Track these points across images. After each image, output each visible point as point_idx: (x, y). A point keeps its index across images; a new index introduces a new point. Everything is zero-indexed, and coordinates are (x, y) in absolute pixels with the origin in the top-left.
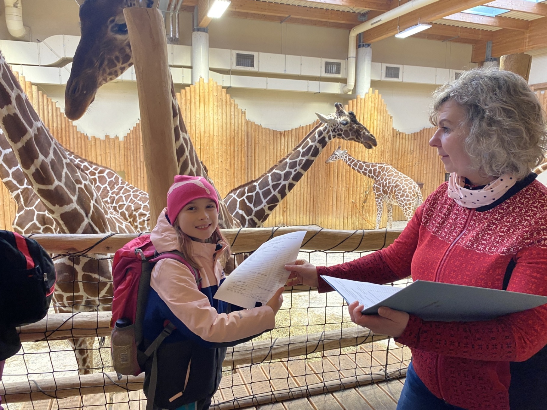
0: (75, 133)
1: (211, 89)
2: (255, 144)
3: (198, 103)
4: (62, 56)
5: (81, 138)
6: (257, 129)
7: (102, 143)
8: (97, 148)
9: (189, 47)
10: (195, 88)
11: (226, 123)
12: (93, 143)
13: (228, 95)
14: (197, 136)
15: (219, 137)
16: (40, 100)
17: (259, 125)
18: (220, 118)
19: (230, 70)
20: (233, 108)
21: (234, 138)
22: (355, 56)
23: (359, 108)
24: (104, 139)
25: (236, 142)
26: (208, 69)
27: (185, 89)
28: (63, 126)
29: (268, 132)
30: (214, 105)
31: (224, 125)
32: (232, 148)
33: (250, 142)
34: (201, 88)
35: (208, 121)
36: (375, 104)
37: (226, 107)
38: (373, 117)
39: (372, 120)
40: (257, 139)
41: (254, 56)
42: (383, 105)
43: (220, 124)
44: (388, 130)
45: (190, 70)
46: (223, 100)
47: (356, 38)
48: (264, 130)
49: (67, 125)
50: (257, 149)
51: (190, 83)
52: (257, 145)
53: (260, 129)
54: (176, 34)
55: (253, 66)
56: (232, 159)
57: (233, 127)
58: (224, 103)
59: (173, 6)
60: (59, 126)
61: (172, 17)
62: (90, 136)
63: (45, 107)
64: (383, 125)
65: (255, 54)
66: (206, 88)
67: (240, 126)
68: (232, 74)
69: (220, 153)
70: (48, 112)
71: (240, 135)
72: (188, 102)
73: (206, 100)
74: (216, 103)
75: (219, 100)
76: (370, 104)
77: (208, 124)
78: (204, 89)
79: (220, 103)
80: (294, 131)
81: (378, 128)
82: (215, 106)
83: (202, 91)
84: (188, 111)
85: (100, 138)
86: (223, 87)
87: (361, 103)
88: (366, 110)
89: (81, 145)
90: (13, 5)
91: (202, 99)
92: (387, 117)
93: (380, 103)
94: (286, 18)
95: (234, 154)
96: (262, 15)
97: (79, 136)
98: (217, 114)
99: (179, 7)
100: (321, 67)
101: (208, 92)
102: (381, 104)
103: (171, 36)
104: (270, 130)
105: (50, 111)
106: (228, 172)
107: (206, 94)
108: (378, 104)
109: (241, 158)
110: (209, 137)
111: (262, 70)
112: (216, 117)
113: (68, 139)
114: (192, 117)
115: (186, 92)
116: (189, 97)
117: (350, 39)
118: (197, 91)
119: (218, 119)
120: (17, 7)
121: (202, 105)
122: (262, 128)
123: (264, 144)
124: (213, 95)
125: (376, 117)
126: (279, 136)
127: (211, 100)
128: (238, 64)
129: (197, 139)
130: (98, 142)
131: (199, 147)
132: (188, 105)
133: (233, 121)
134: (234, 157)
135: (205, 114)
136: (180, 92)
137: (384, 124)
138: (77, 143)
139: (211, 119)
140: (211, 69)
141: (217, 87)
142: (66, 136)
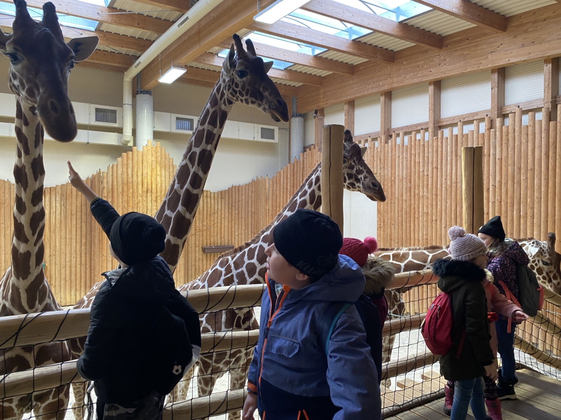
22: (131, 103)
23: (135, 161)
36: (156, 158)
38: (155, 173)
39: (154, 176)
47: (131, 83)
76: (150, 158)
80: (59, 188)
87: (138, 156)
88: (145, 164)
93: (163, 157)
100: (90, 114)
102: (165, 158)
108: (161, 158)
117: (124, 83)
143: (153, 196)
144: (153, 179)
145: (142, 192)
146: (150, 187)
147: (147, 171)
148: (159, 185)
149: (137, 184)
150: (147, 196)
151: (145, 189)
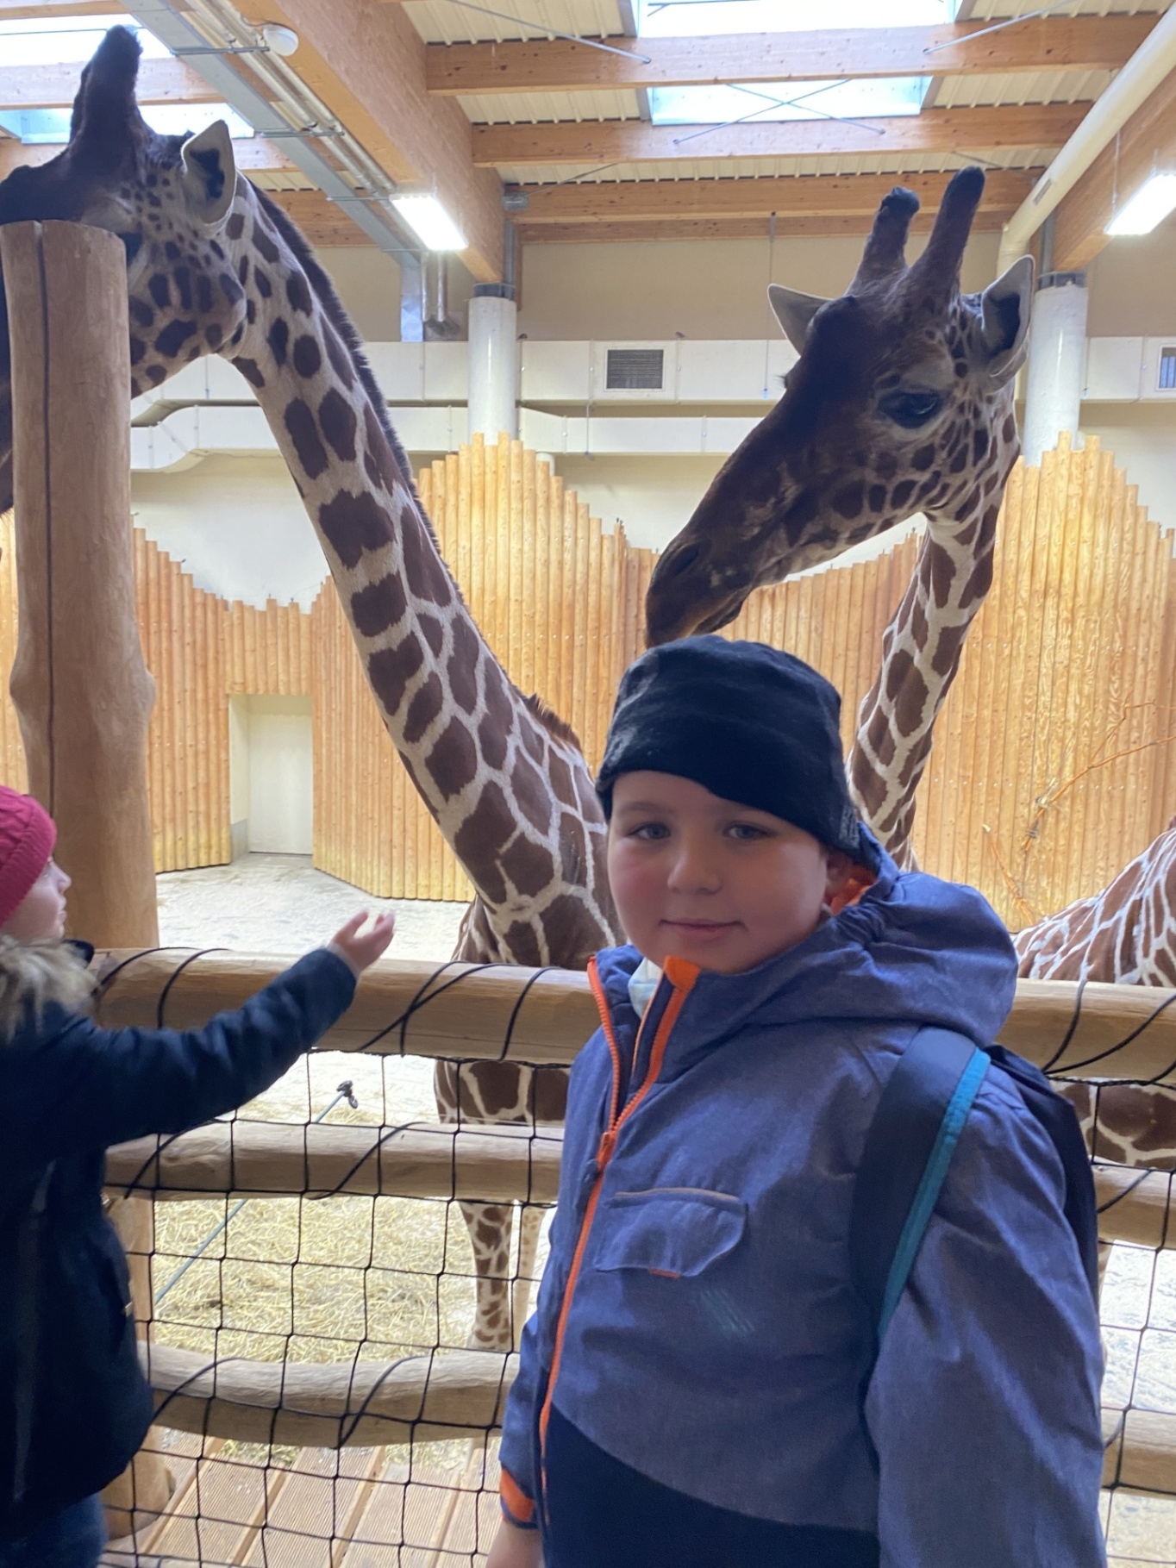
0: (187, 592)
1: (503, 463)
3: (463, 507)
5: (204, 605)
7: (257, 618)
9: (464, 345)
10: (458, 462)
11: (547, 563)
12: (236, 622)
13: (553, 478)
15: (524, 604)
18: (526, 548)
20: (569, 517)
21: (572, 607)
24: (265, 609)
25: (578, 618)
26: (513, 402)
28: (152, 574)
30: (510, 508)
31: (540, 569)
32: (566, 637)
34: (476, 461)
35: (492, 559)
36: (1083, 486)
37: (549, 514)
38: (1073, 534)
39: (1070, 544)
41: (662, 351)
43: (527, 565)
45: (462, 410)
46: (539, 491)
49: (163, 572)
54: (437, 309)
55: (660, 386)
57: (567, 575)
58: (541, 502)
62: (231, 599)
65: (669, 348)
66: (490, 460)
68: (590, 416)
73: (490, 496)
74: (516, 504)
75: (526, 494)
76: (1062, 489)
77: (494, 566)
78: (485, 464)
79: (527, 504)
82: (513, 512)
83: (476, 471)
85: (253, 607)
87: (1024, 484)
88: (1044, 508)
89: (205, 623)
92: (1140, 532)
93: (1106, 483)
94: (761, 222)
95: (572, 655)
97: (198, 599)
101: (496, 472)
102: (1112, 486)
103: (424, 317)
107: (489, 477)
108: (1100, 486)
109: (596, 665)
110: (494, 603)
111: (687, 396)
112: (515, 546)
113: (164, 606)
115: (432, 476)
116: (440, 489)
117: (999, 262)
118: (464, 470)
119: (521, 550)
121: (475, 510)
124: (508, 481)
125: (1086, 534)
127: (502, 495)
128: (611, 383)
130: (247, 615)
132: (437, 512)
133: (568, 557)
134: (571, 665)
137: (1127, 557)
138: (193, 618)
139: (501, 551)
140: (522, 404)
141: (520, 454)
142: (159, 601)
143: (1062, 605)
144: (1067, 553)
145: (1031, 595)
146: (1054, 577)
147: (1050, 528)
148: (1086, 572)
149: (1018, 569)
150: (1043, 607)
151: (1039, 586)
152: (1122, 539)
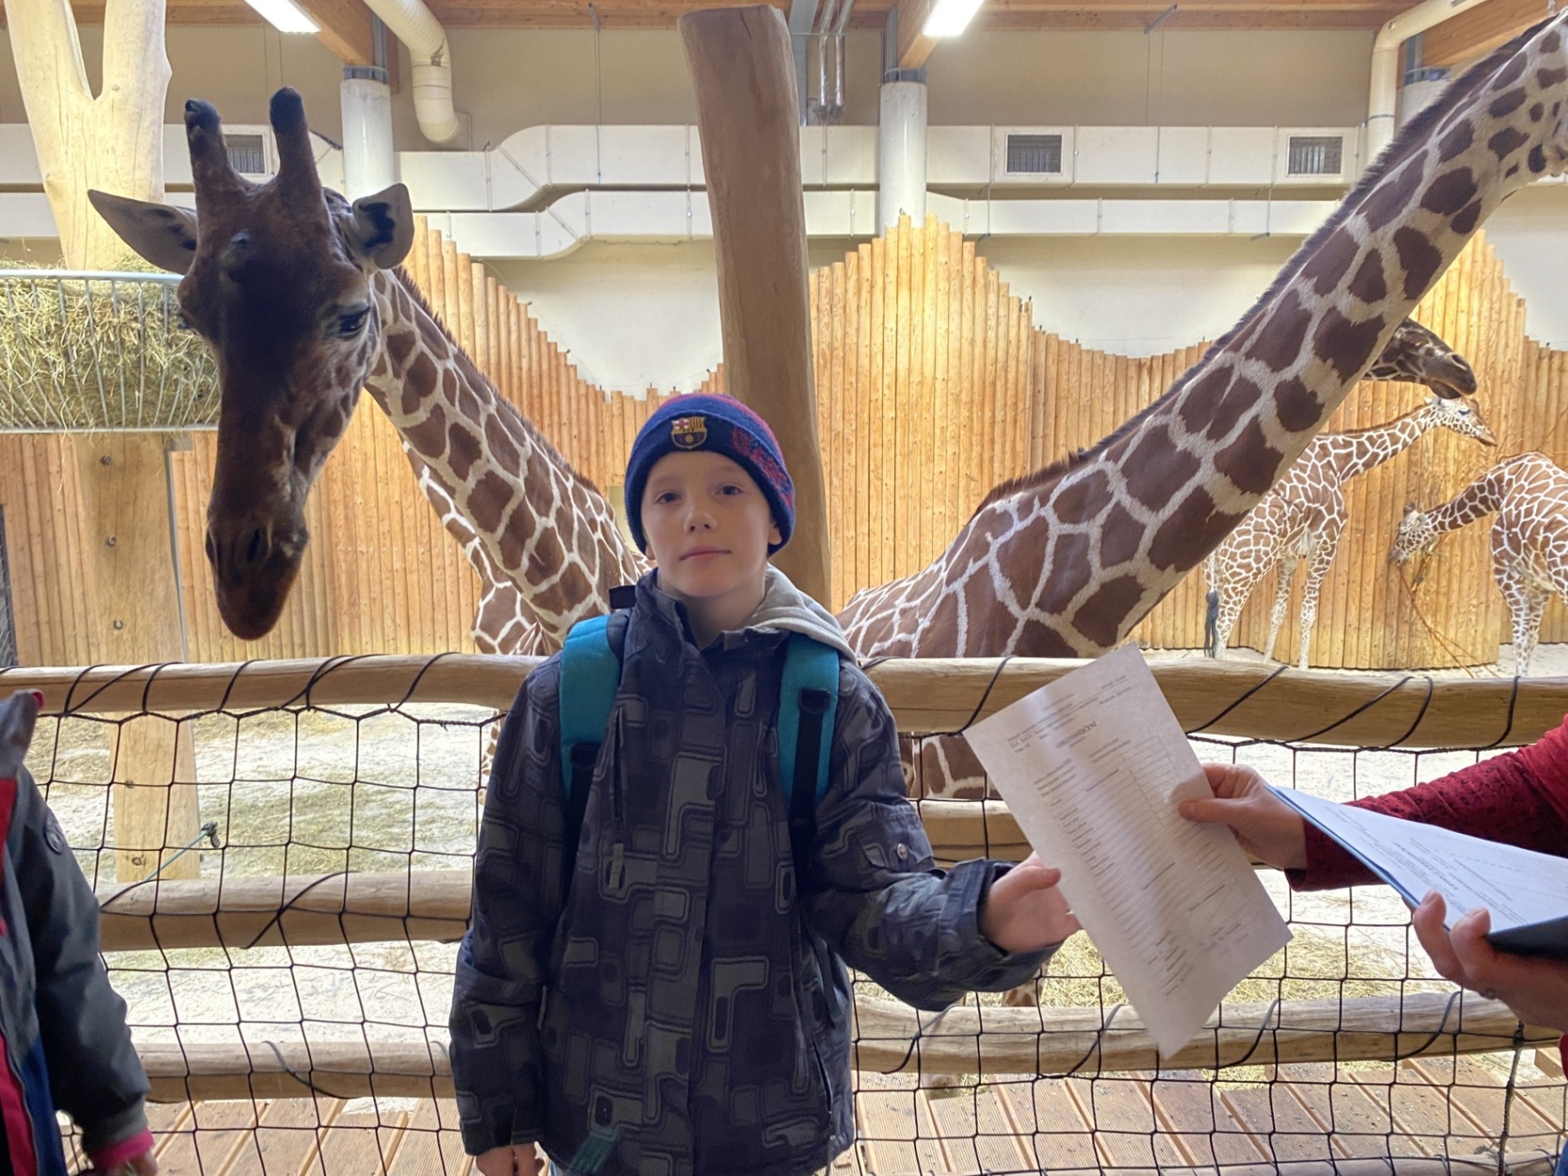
0: (573, 384)
1: (930, 245)
2: (1057, 398)
3: (891, 290)
4: (543, 181)
5: (587, 397)
6: (1066, 356)
7: (638, 409)
8: (626, 422)
9: (872, 129)
10: (885, 245)
11: (972, 342)
12: (616, 411)
13: (979, 259)
14: (886, 382)
15: (950, 384)
16: (491, 301)
17: (1073, 342)
18: (953, 327)
19: (987, 186)
20: (992, 297)
21: (994, 384)
22: (1392, 112)
24: (645, 399)
25: (999, 394)
26: (924, 187)
27: (856, 250)
28: (545, 366)
29: (1099, 361)
30: (937, 289)
31: (966, 348)
32: (988, 414)
33: (1042, 394)
34: (903, 243)
35: (919, 339)
37: (974, 293)
40: (1064, 385)
41: (1060, 137)
42: (1490, 264)
43: (954, 345)
44: (1507, 346)
45: (872, 194)
46: (965, 273)
47: (1395, 55)
48: (1086, 358)
49: (554, 363)
50: (1063, 414)
51: (871, 231)
52: (1063, 401)
53: (1075, 353)
54: (835, 95)
55: (1058, 169)
56: (987, 446)
57: (991, 353)
58: (968, 282)
59: (827, 18)
60: (535, 367)
61: (826, 47)
62: (608, 392)
63: (503, 318)
64: (1490, 327)
65: (1065, 132)
66: (917, 243)
67: (1012, 350)
68: (992, 199)
69: (950, 428)
70: (509, 332)
71: (1011, 376)
72: (866, 287)
73: (917, 278)
74: (943, 285)
75: (953, 275)
77: (919, 347)
78: (911, 247)
79: (955, 284)
80: (1182, 356)
81: (1473, 339)
82: (940, 294)
83: (903, 253)
84: (865, 311)
85: (633, 398)
86: (965, 238)
89: (588, 416)
90: (429, 61)
91: (904, 276)
92: (1505, 302)
94: (1164, 14)
95: (993, 431)
96: (1089, 13)
97: (583, 391)
98: (945, 316)
99: (843, 18)
100: (1275, 157)
101: (923, 254)
103: (823, 102)
104: (1105, 358)
105: (514, 328)
106: (973, 483)
107: (917, 259)
109: (1014, 441)
110: (921, 383)
111: (1084, 178)
112: (942, 325)
113: (555, 400)
114: (874, 331)
115: (859, 259)
116: (866, 273)
117: (1374, 58)
118: (892, 253)
119: (948, 330)
120: (438, 64)
121: (904, 293)
122: (1081, 352)
123: (1085, 399)
124: (936, 262)
125: (1464, 304)
126: (1133, 372)
127: (930, 277)
128: (1011, 167)
129: (886, 391)
130: (628, 407)
131: (893, 415)
132: (865, 295)
133: (991, 335)
134: (992, 441)
135: (911, 319)
136: (843, 260)
137: (1495, 325)
138: (579, 409)
139: (929, 332)
140: (932, 188)
141: (949, 236)
142: (550, 393)
152: (1491, 309)
